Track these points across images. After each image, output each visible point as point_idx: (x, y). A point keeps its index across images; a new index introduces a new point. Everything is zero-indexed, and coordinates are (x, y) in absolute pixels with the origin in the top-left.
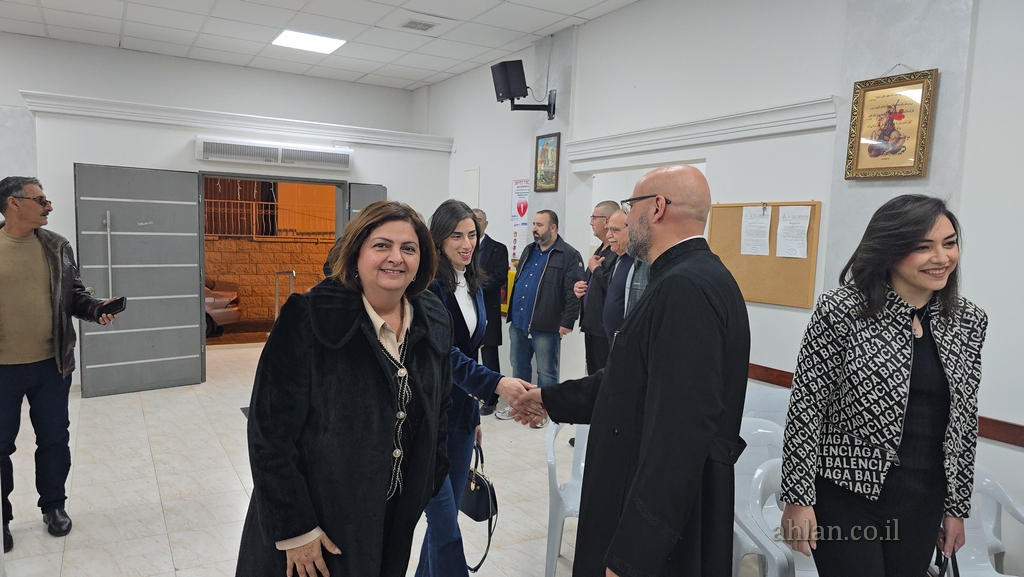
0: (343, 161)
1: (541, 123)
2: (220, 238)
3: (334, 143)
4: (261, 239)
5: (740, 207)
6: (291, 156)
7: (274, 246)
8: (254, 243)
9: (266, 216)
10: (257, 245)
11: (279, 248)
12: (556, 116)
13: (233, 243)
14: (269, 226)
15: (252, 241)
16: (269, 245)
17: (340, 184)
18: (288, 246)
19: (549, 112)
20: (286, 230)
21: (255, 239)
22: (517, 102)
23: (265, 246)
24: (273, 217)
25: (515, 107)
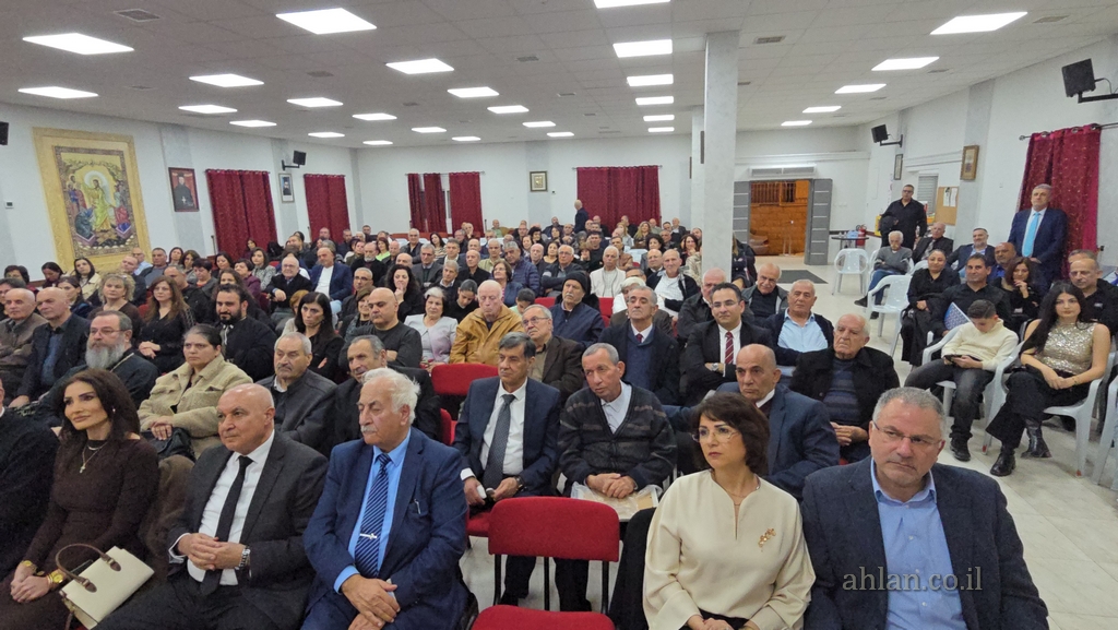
0: (811, 170)
1: (895, 149)
2: (761, 205)
3: (808, 162)
4: (784, 205)
5: (944, 188)
6: (787, 171)
7: (792, 209)
8: (780, 208)
9: (787, 190)
11: (796, 210)
12: (903, 146)
13: (768, 208)
14: (790, 197)
16: (789, 208)
17: (810, 180)
18: (800, 208)
19: (899, 145)
20: (800, 199)
21: (780, 205)
22: (883, 142)
23: (786, 209)
24: (791, 190)
25: (881, 145)
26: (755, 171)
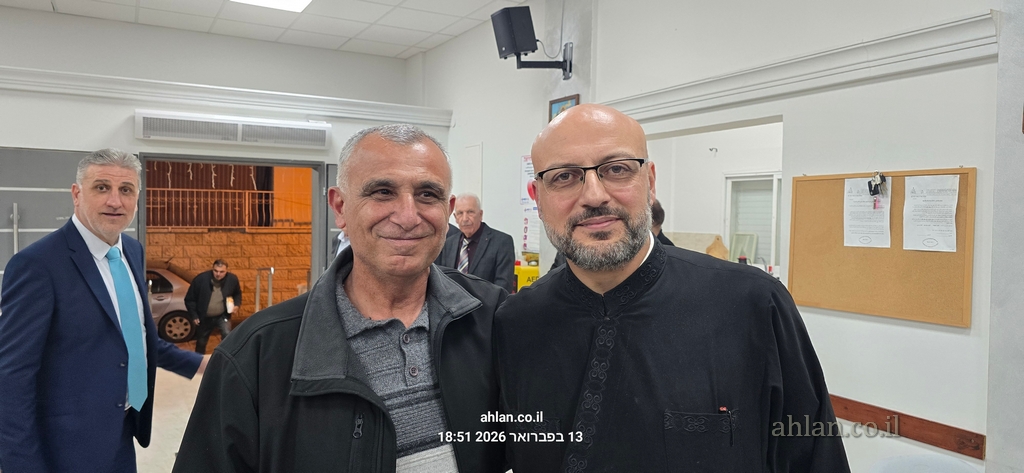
0: (319, 137)
1: (557, 84)
2: (209, 230)
3: (308, 117)
4: (254, 231)
5: (840, 180)
6: (252, 133)
7: (268, 238)
8: (247, 235)
9: (260, 206)
10: (249, 237)
11: (274, 240)
12: (573, 75)
13: (224, 236)
14: (264, 217)
15: (243, 231)
16: (263, 237)
17: (316, 166)
18: (284, 238)
19: (565, 70)
20: (281, 221)
21: (247, 230)
22: (524, 58)
23: (258, 238)
24: (267, 206)
25: (522, 65)
26: (151, 125)
